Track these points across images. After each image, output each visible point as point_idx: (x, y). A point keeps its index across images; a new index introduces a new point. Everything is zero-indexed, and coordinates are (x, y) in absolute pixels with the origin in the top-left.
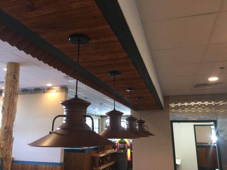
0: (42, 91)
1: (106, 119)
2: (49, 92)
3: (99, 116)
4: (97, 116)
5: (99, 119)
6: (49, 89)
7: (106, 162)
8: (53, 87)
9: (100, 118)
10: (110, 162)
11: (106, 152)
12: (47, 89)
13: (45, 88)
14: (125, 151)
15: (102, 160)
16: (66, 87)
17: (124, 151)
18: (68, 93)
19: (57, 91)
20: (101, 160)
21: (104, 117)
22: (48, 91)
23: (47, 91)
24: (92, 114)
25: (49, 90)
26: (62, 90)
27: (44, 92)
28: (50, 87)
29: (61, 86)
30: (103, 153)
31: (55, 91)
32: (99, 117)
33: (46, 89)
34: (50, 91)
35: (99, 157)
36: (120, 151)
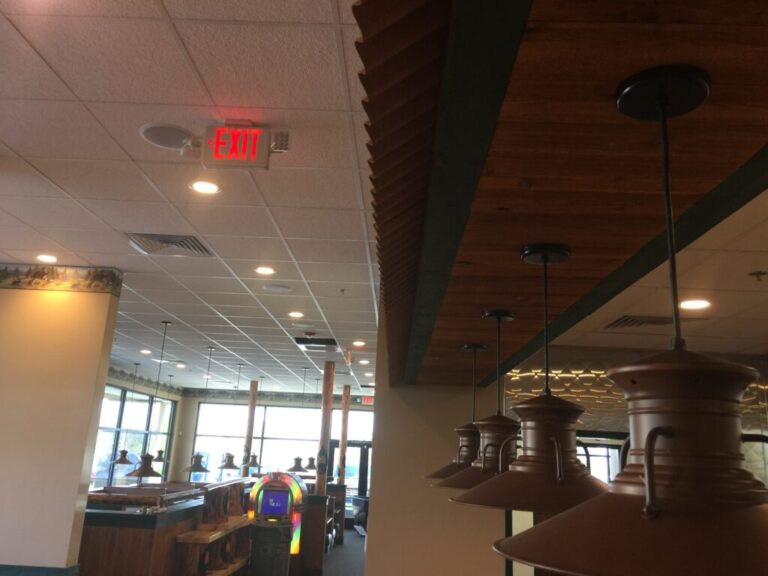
0: (10, 281)
1: (200, 403)
2: (39, 287)
3: (178, 389)
4: (170, 389)
5: (175, 403)
6: (40, 273)
7: (220, 560)
8: (61, 270)
9: (178, 398)
10: (233, 562)
11: (226, 524)
12: (30, 272)
13: (25, 270)
14: (283, 520)
15: (210, 556)
16: (117, 273)
17: (279, 519)
18: (119, 297)
19: (74, 286)
20: (208, 553)
21: (194, 396)
22: (37, 283)
23: (30, 283)
24: (146, 378)
25: (37, 280)
26: (96, 286)
27: (16, 285)
28: (45, 266)
29: (96, 267)
30: (215, 529)
31: (67, 284)
32: (175, 393)
33: (27, 274)
34: (42, 282)
35: (203, 544)
36: (266, 519)
